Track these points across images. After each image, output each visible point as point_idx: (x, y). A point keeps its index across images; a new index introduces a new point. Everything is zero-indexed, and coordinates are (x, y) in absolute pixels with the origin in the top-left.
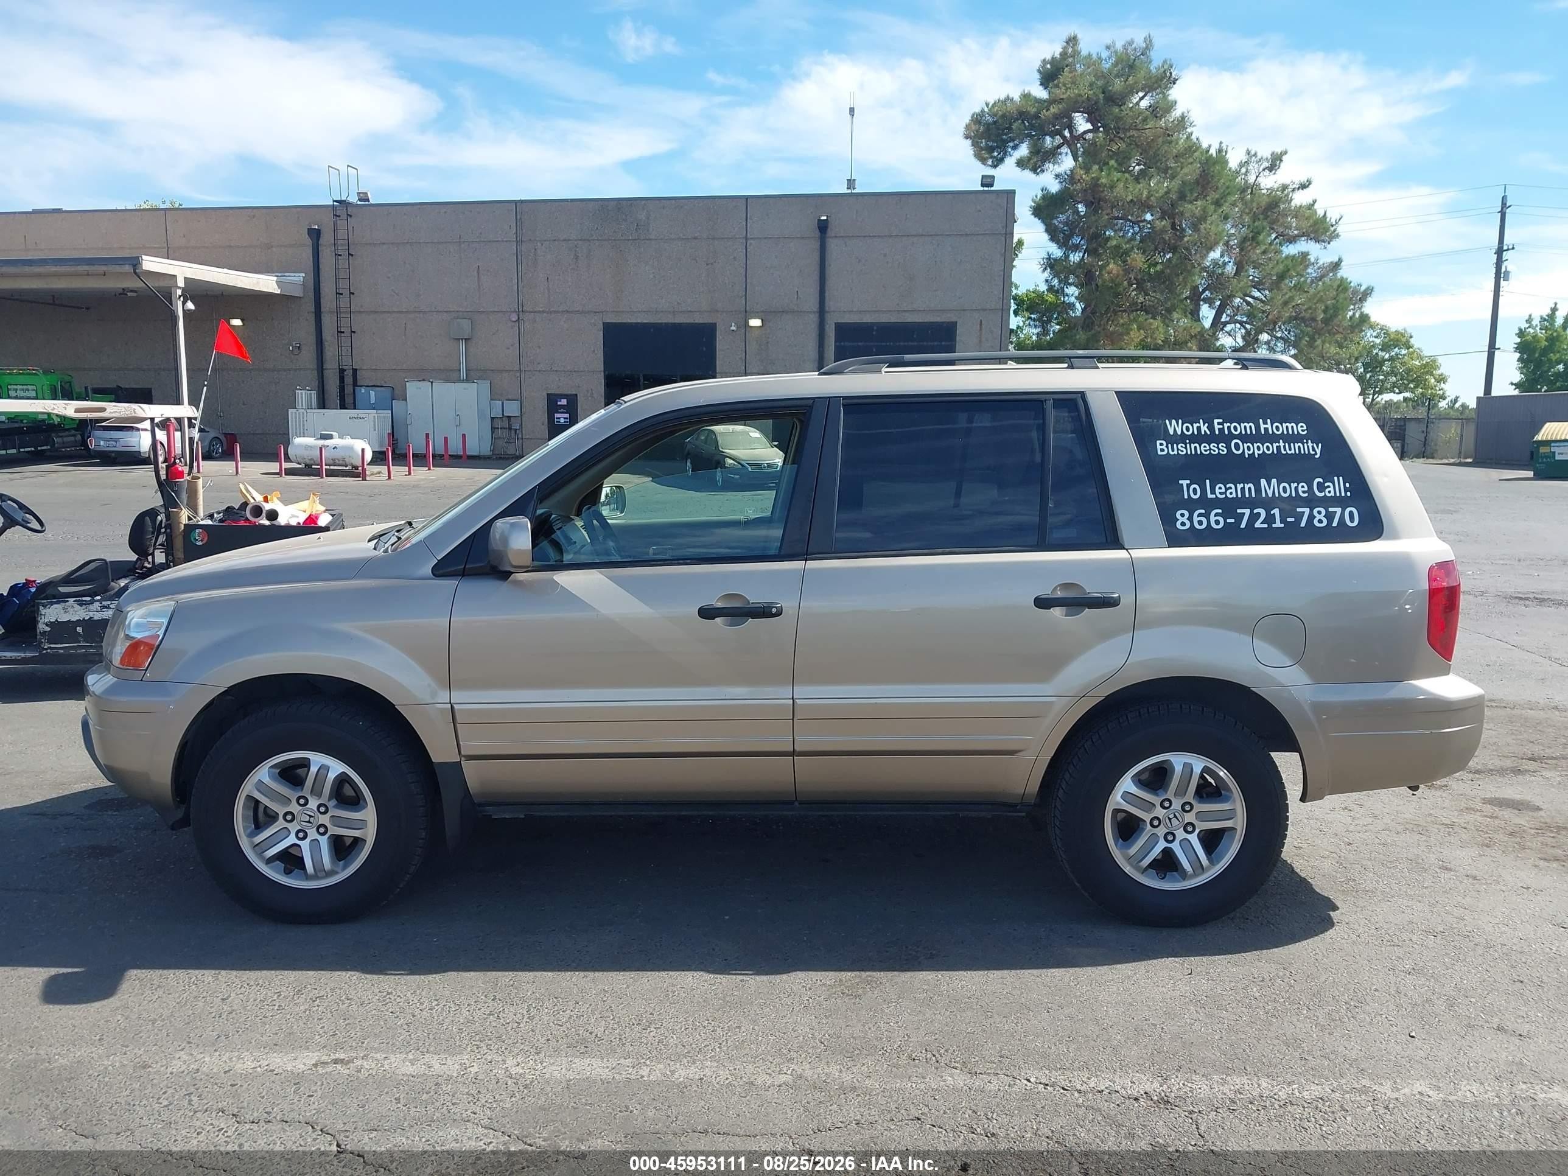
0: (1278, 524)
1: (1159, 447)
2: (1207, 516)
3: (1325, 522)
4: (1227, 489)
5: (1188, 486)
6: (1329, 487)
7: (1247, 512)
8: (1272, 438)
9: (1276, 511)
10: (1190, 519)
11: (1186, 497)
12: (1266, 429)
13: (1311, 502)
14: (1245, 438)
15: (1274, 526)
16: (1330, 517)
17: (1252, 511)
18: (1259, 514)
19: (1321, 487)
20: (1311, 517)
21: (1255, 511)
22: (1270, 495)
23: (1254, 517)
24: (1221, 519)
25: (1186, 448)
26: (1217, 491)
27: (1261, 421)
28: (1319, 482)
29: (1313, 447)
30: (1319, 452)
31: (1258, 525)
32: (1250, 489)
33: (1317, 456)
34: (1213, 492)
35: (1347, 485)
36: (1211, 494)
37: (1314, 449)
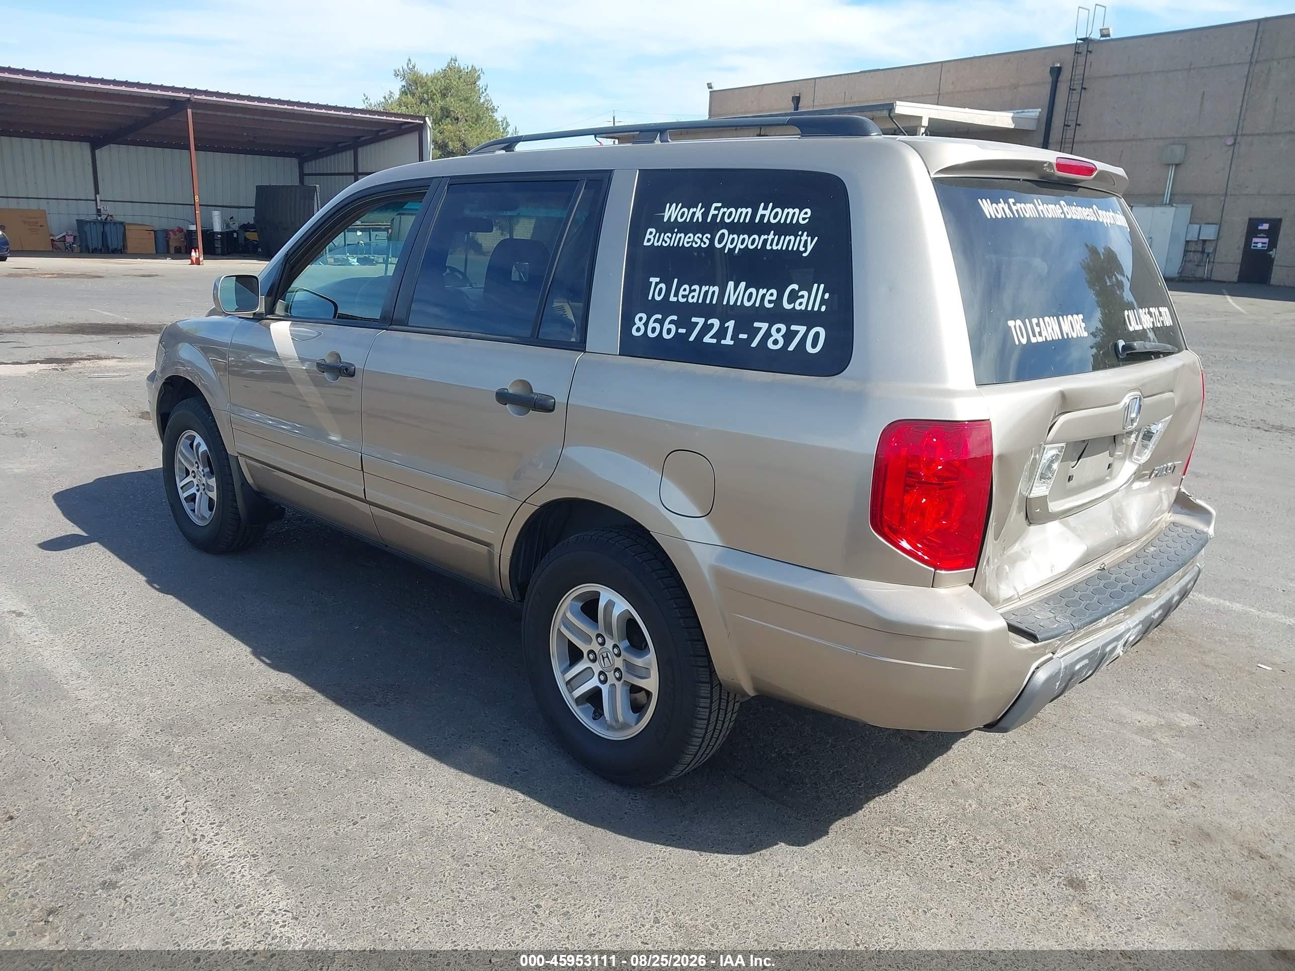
0: (728, 341)
1: (648, 236)
2: (661, 322)
3: (781, 342)
4: (691, 291)
5: (657, 284)
6: (802, 297)
7: (701, 321)
8: (762, 228)
9: (731, 324)
10: (646, 325)
11: (650, 298)
12: (763, 216)
13: (776, 315)
14: (735, 228)
15: (723, 342)
16: (789, 336)
17: (706, 321)
18: (712, 325)
19: (793, 297)
20: (768, 334)
21: (709, 322)
22: (732, 303)
23: (707, 328)
24: (673, 327)
25: (671, 239)
26: (681, 293)
27: (762, 204)
28: (793, 290)
29: (806, 241)
30: (810, 248)
31: (707, 339)
32: (714, 292)
33: (805, 255)
34: (676, 295)
35: (827, 296)
36: (674, 296)
37: (805, 246)
